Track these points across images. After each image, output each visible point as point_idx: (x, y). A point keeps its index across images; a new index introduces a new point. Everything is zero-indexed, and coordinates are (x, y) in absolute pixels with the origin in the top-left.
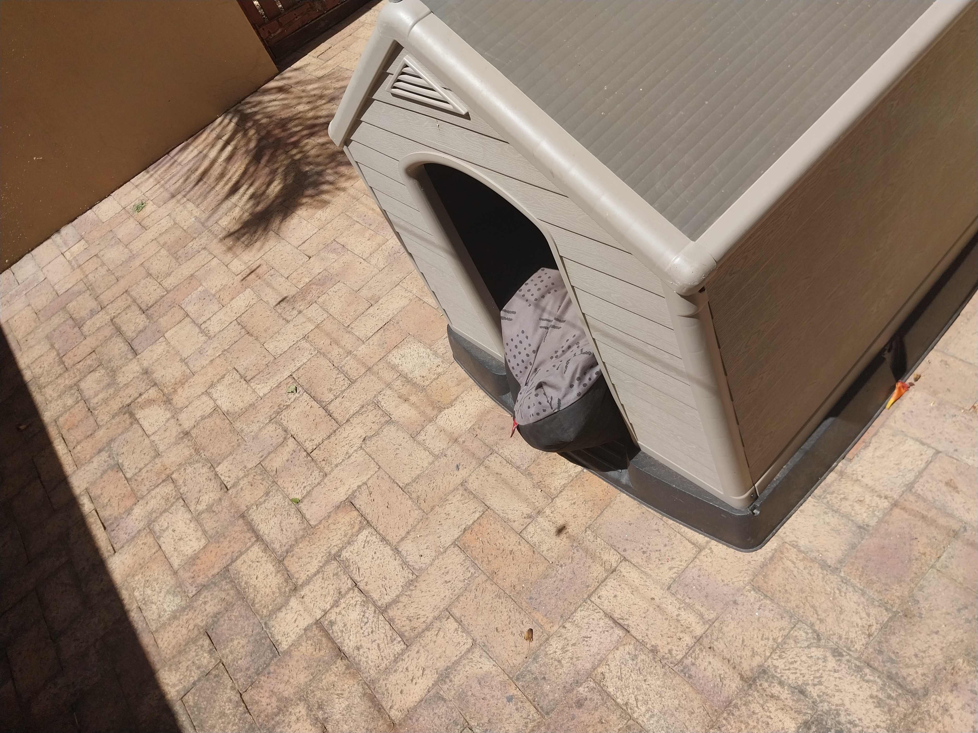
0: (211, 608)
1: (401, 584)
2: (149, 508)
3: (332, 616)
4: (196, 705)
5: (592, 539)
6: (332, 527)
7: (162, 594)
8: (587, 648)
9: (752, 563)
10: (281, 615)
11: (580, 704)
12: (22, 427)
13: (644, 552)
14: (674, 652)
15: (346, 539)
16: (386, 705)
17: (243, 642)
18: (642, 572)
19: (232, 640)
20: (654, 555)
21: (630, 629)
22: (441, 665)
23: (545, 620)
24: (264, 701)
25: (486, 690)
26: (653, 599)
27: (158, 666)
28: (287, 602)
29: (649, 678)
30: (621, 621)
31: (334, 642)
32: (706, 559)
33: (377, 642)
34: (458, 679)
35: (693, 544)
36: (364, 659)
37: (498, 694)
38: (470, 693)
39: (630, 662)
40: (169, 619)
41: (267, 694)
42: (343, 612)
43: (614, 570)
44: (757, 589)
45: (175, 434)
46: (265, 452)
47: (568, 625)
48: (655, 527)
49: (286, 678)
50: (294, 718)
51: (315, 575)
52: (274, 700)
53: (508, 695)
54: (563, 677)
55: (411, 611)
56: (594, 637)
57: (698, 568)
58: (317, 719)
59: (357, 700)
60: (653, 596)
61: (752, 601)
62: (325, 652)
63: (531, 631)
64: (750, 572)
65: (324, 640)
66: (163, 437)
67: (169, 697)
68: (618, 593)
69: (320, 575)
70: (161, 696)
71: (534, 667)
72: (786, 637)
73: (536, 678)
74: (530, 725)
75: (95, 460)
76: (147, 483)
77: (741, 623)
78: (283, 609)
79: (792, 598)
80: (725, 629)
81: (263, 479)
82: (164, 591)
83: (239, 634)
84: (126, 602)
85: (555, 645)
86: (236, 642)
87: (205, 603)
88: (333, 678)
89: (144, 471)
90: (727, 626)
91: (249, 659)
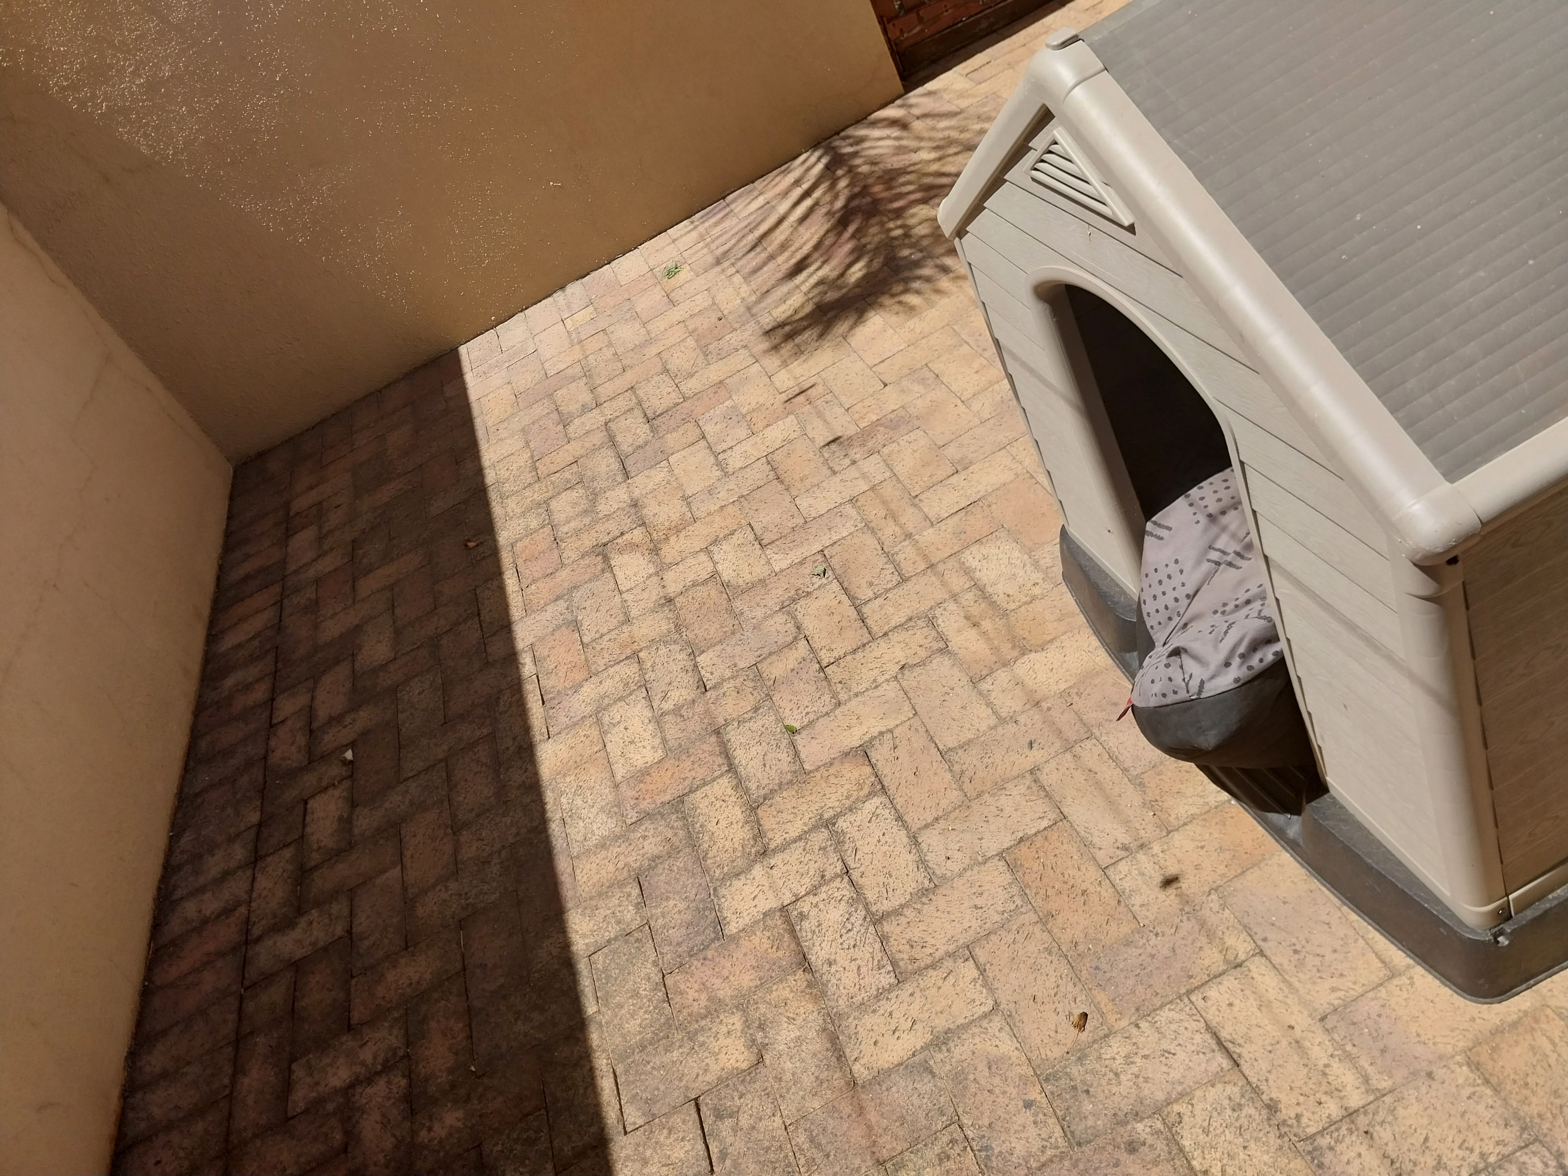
0: (652, 847)
1: (910, 890)
2: (602, 690)
3: (805, 906)
4: (605, 970)
5: (1216, 906)
6: (832, 780)
7: (595, 810)
8: (1165, 1069)
9: (1478, 1021)
10: (737, 884)
11: (1132, 1147)
12: (471, 544)
13: (1296, 952)
14: (1304, 1120)
15: (848, 803)
16: (851, 1053)
17: (682, 906)
18: (1285, 981)
19: (668, 899)
20: (1311, 961)
21: (1242, 1062)
22: (941, 1023)
23: (1110, 1006)
24: (692, 994)
25: (997, 1081)
26: (1291, 1027)
27: (569, 905)
28: (748, 869)
29: (1252, 1145)
30: (1230, 1046)
31: (798, 944)
32: (1398, 992)
33: (859, 962)
34: (960, 1051)
35: (1383, 962)
36: (834, 981)
37: (1012, 1091)
38: (971, 1077)
39: (1229, 1112)
40: (596, 846)
41: (696, 986)
42: (821, 906)
43: (1240, 965)
44: (1475, 1066)
45: (654, 598)
46: (766, 651)
47: (1143, 1024)
48: (1325, 918)
49: (725, 973)
50: (724, 1029)
51: (795, 841)
52: (704, 996)
53: (1027, 1097)
54: (1117, 1099)
55: (915, 933)
56: (1181, 1055)
57: (1382, 1002)
58: (753, 1041)
59: (812, 1034)
60: (1293, 1023)
61: (1460, 1081)
62: (784, 955)
63: (1085, 1016)
64: (1470, 1036)
65: (787, 936)
66: (639, 597)
67: (574, 948)
68: (1237, 1002)
69: (802, 844)
70: (566, 945)
71: (1075, 1071)
72: (1506, 1158)
73: (1074, 1088)
74: (1049, 1153)
75: (550, 608)
76: (606, 656)
77: (1431, 1111)
78: (742, 877)
79: (1534, 1100)
80: (1400, 1112)
81: (755, 688)
82: (597, 806)
83: (678, 892)
84: (548, 807)
85: (1116, 1048)
86: (671, 903)
87: (645, 837)
88: (786, 993)
89: (606, 638)
90: (1406, 1108)
91: (683, 931)
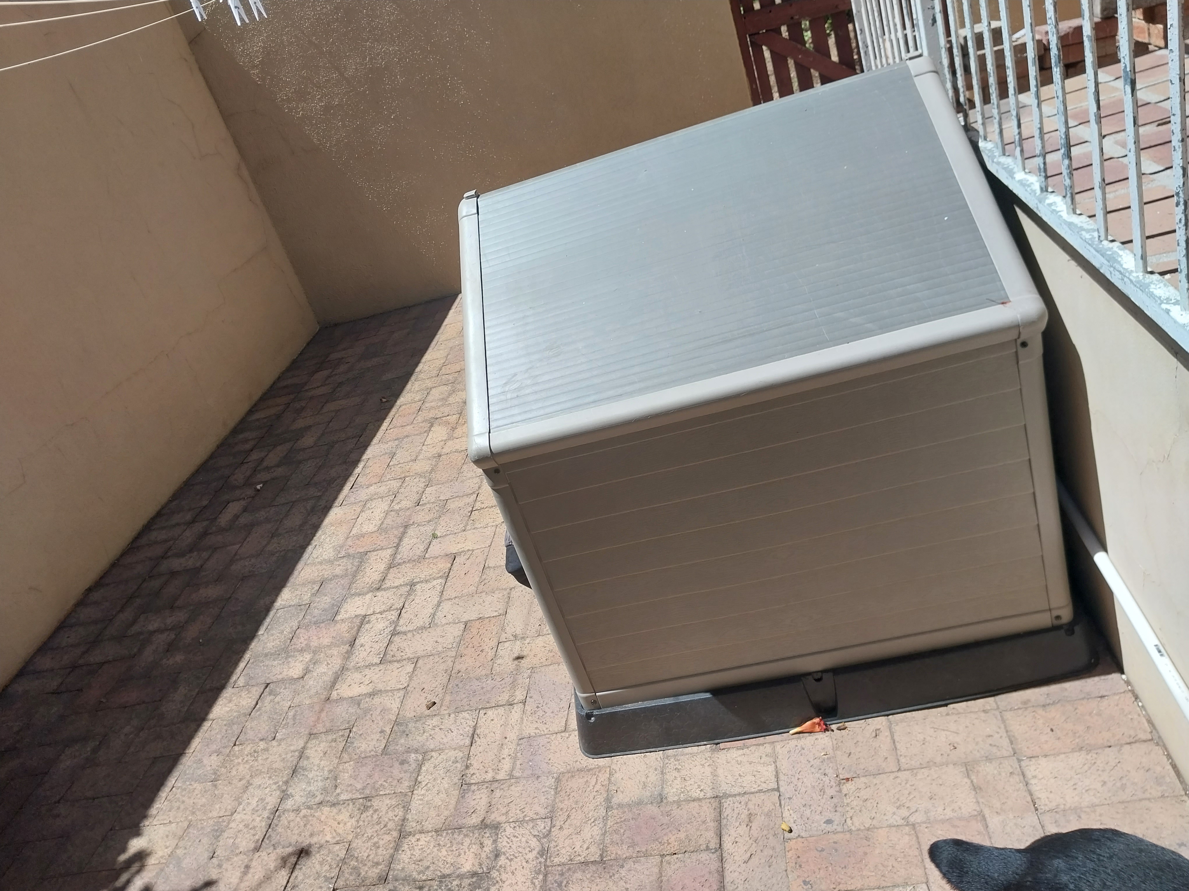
0: (338, 571)
1: (419, 625)
2: (378, 490)
3: (373, 618)
4: (279, 617)
6: (431, 565)
7: (330, 546)
8: (443, 737)
10: (357, 598)
11: (402, 763)
12: (384, 400)
13: (538, 707)
14: (474, 776)
15: (428, 577)
16: (337, 686)
17: (328, 601)
18: (522, 718)
19: (326, 596)
21: (474, 745)
22: (380, 686)
23: (447, 703)
24: (302, 640)
25: (379, 718)
26: (506, 738)
27: (288, 585)
28: (365, 594)
29: (446, 779)
30: (476, 736)
31: (357, 633)
32: (560, 739)
33: (373, 649)
34: (377, 700)
35: (566, 724)
36: (357, 654)
37: (381, 723)
38: (371, 712)
39: (450, 763)
40: (318, 562)
41: (306, 637)
42: (379, 620)
43: (511, 705)
44: (558, 780)
45: (435, 452)
46: (457, 494)
47: (453, 716)
48: (562, 697)
49: (321, 636)
50: (301, 659)
51: (393, 588)
52: (305, 642)
53: (384, 729)
54: (415, 742)
55: (404, 645)
56: (455, 733)
57: (549, 740)
58: (308, 667)
59: (330, 673)
60: (508, 737)
62: (348, 637)
63: (435, 703)
64: (568, 767)
65: (356, 628)
66: (429, 450)
67: (275, 604)
68: (496, 720)
69: (395, 590)
70: (273, 602)
71: (411, 725)
72: (532, 820)
73: (404, 732)
74: (372, 753)
75: (390, 443)
76: (393, 474)
77: (524, 792)
78: (361, 597)
79: (566, 802)
80: (513, 788)
81: (438, 511)
82: (333, 544)
83: (331, 594)
84: (315, 538)
85: (435, 721)
86: (326, 598)
87: (339, 565)
88: (335, 653)
89: (399, 466)
90: (516, 787)
91: (320, 612)
